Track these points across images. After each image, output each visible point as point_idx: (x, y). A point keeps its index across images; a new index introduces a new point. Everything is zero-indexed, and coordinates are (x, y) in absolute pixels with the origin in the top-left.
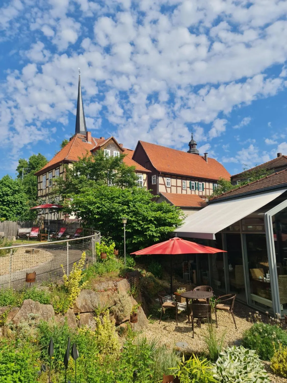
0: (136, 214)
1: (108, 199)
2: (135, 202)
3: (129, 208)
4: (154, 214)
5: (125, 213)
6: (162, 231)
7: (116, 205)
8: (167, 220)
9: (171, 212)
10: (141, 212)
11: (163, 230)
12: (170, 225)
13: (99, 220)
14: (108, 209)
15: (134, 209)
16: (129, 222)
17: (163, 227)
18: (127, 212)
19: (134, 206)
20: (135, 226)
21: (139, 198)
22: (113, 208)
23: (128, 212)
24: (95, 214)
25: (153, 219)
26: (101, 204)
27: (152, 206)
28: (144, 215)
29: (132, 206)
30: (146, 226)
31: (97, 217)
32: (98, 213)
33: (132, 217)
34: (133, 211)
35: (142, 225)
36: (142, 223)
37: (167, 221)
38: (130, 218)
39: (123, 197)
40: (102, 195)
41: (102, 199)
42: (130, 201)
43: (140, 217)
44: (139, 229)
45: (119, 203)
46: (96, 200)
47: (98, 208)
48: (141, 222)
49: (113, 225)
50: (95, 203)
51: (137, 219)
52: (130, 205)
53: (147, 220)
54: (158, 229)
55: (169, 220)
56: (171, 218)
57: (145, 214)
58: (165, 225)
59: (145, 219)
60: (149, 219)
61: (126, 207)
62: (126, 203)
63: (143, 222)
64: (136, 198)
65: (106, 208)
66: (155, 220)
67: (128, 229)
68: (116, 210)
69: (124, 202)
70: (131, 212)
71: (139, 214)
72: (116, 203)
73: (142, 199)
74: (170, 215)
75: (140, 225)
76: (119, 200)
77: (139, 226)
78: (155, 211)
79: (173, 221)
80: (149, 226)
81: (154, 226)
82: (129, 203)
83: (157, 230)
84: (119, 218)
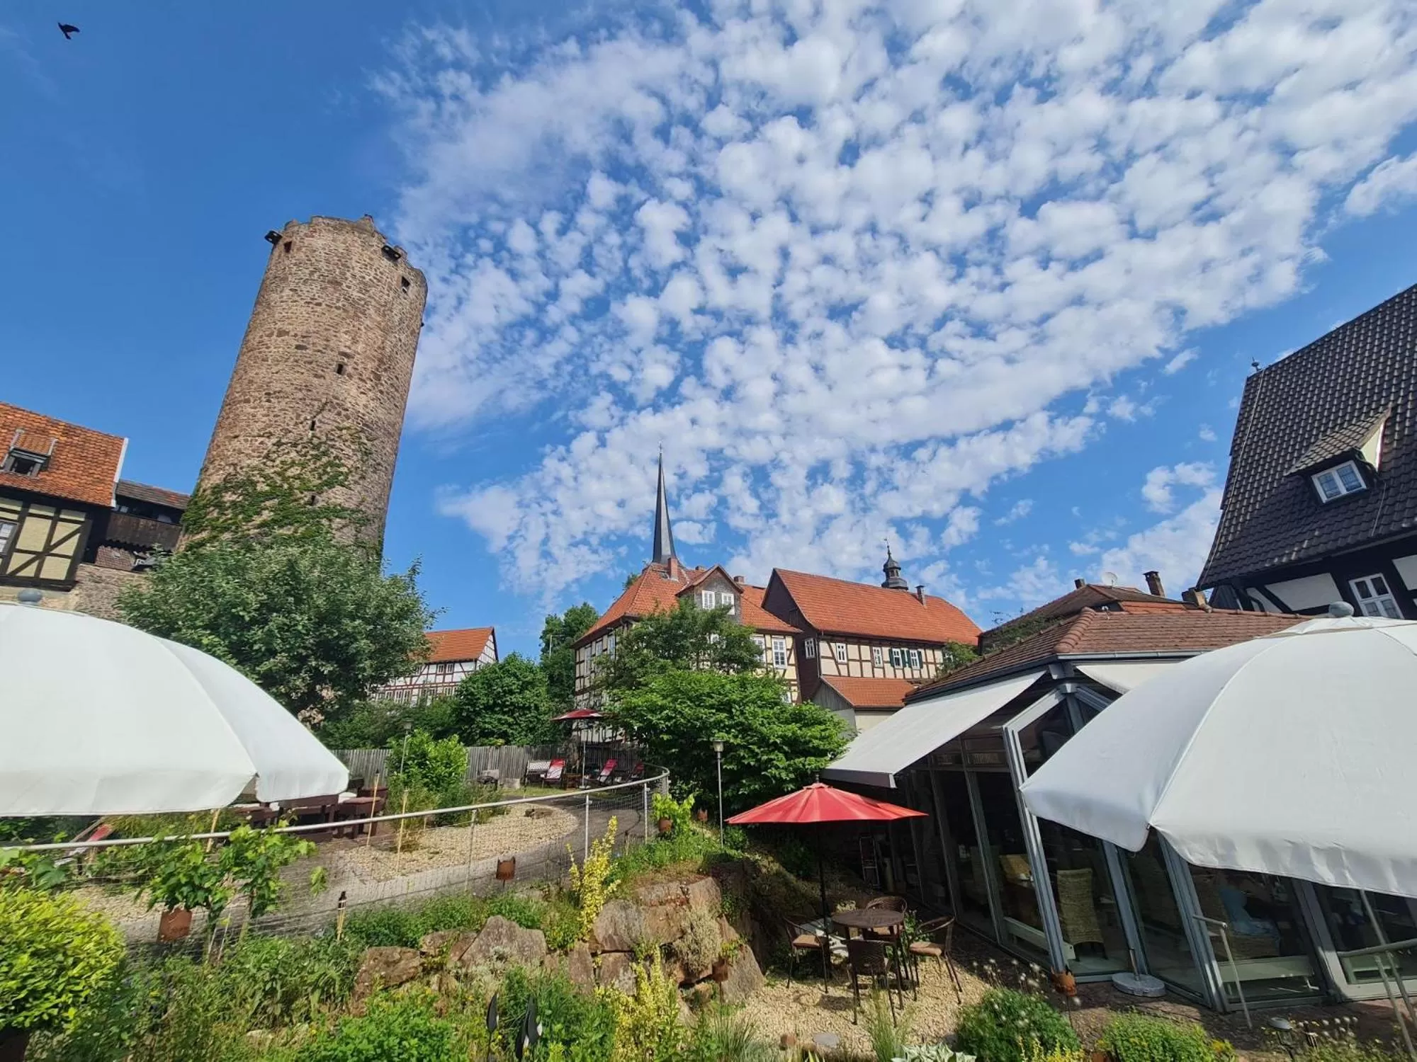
0: (745, 729)
1: (690, 699)
2: (745, 705)
3: (731, 717)
4: (779, 729)
5: (723, 728)
6: (799, 768)
7: (703, 712)
8: (810, 741)
9: (820, 723)
10: (756, 724)
11: (801, 766)
12: (820, 753)
13: (670, 745)
14: (689, 721)
15: (742, 719)
16: (729, 747)
17: (802, 759)
18: (727, 726)
19: (742, 713)
20: (744, 758)
21: (753, 696)
22: (698, 719)
23: (731, 727)
24: (662, 732)
25: (778, 741)
26: (675, 710)
27: (782, 712)
28: (761, 733)
29: (738, 713)
30: (765, 757)
31: (665, 737)
32: (668, 731)
33: (735, 737)
34: (742, 724)
35: (757, 754)
36: (757, 750)
37: (811, 745)
38: (732, 741)
39: (720, 694)
40: (679, 691)
41: (675, 700)
42: (735, 702)
43: (753, 736)
44: (752, 763)
45: (712, 707)
46: (664, 702)
47: (669, 718)
48: (754, 747)
49: (699, 754)
50: (662, 708)
51: (747, 741)
52: (734, 710)
53: (768, 745)
54: (792, 762)
55: (816, 742)
56: (822, 738)
57: (764, 730)
58: (806, 753)
59: (763, 741)
60: (771, 741)
61: (723, 715)
62: (726, 707)
63: (759, 748)
64: (746, 697)
65: (685, 718)
66: (784, 743)
67: (731, 763)
68: (704, 723)
69: (722, 704)
70: (737, 724)
71: (751, 730)
72: (706, 707)
73: (760, 698)
74: (816, 730)
75: (754, 755)
76: (711, 701)
77: (753, 757)
78: (787, 722)
79: (822, 745)
80: (773, 757)
81: (781, 755)
82: (731, 707)
83: (789, 765)
84: (711, 739)
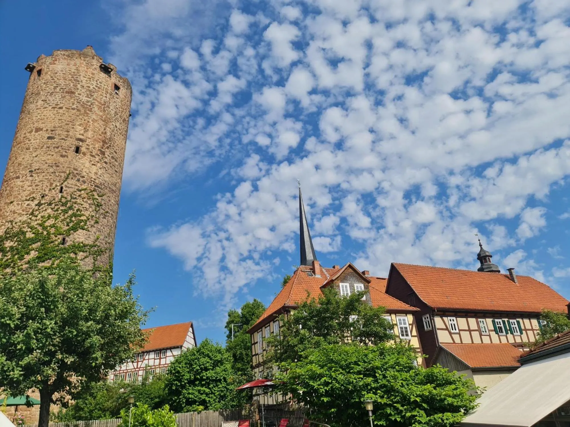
0: (389, 391)
1: (341, 367)
2: (386, 370)
3: (376, 381)
4: (418, 390)
5: (371, 390)
6: (438, 423)
7: (353, 378)
8: (445, 399)
9: (451, 383)
10: (398, 386)
11: (440, 421)
12: (454, 409)
13: (330, 405)
14: (342, 385)
15: (384, 382)
16: (377, 406)
17: (440, 415)
18: (374, 388)
19: (385, 377)
20: (390, 415)
21: (391, 362)
22: (350, 383)
23: (377, 389)
24: (322, 395)
25: (418, 399)
26: (331, 377)
27: (417, 375)
28: (402, 394)
29: (381, 377)
30: (408, 414)
31: (325, 399)
32: (327, 394)
33: (382, 397)
34: (385, 386)
35: (401, 411)
36: (401, 408)
37: (446, 403)
38: (379, 400)
39: (365, 362)
40: (332, 361)
41: (330, 368)
42: (377, 368)
43: (396, 396)
44: (398, 420)
45: (359, 373)
46: (322, 370)
47: (326, 384)
48: (398, 406)
49: (353, 413)
50: (321, 376)
51: (392, 401)
52: (377, 375)
53: (409, 403)
54: (432, 417)
55: (450, 400)
56: (454, 397)
57: (404, 390)
58: (444, 409)
59: (405, 400)
60: (412, 400)
61: (370, 380)
62: (370, 372)
63: (403, 406)
64: (386, 363)
65: (339, 383)
66: (423, 401)
67: (380, 420)
68: (355, 387)
69: (367, 370)
70: (382, 387)
71: (394, 391)
72: (354, 373)
73: (398, 364)
74: (449, 390)
75: (400, 412)
76: (358, 368)
77: (398, 414)
78: (422, 383)
79: (456, 402)
80: (415, 413)
81: (422, 412)
82: (375, 372)
83: (430, 420)
84: (362, 400)
